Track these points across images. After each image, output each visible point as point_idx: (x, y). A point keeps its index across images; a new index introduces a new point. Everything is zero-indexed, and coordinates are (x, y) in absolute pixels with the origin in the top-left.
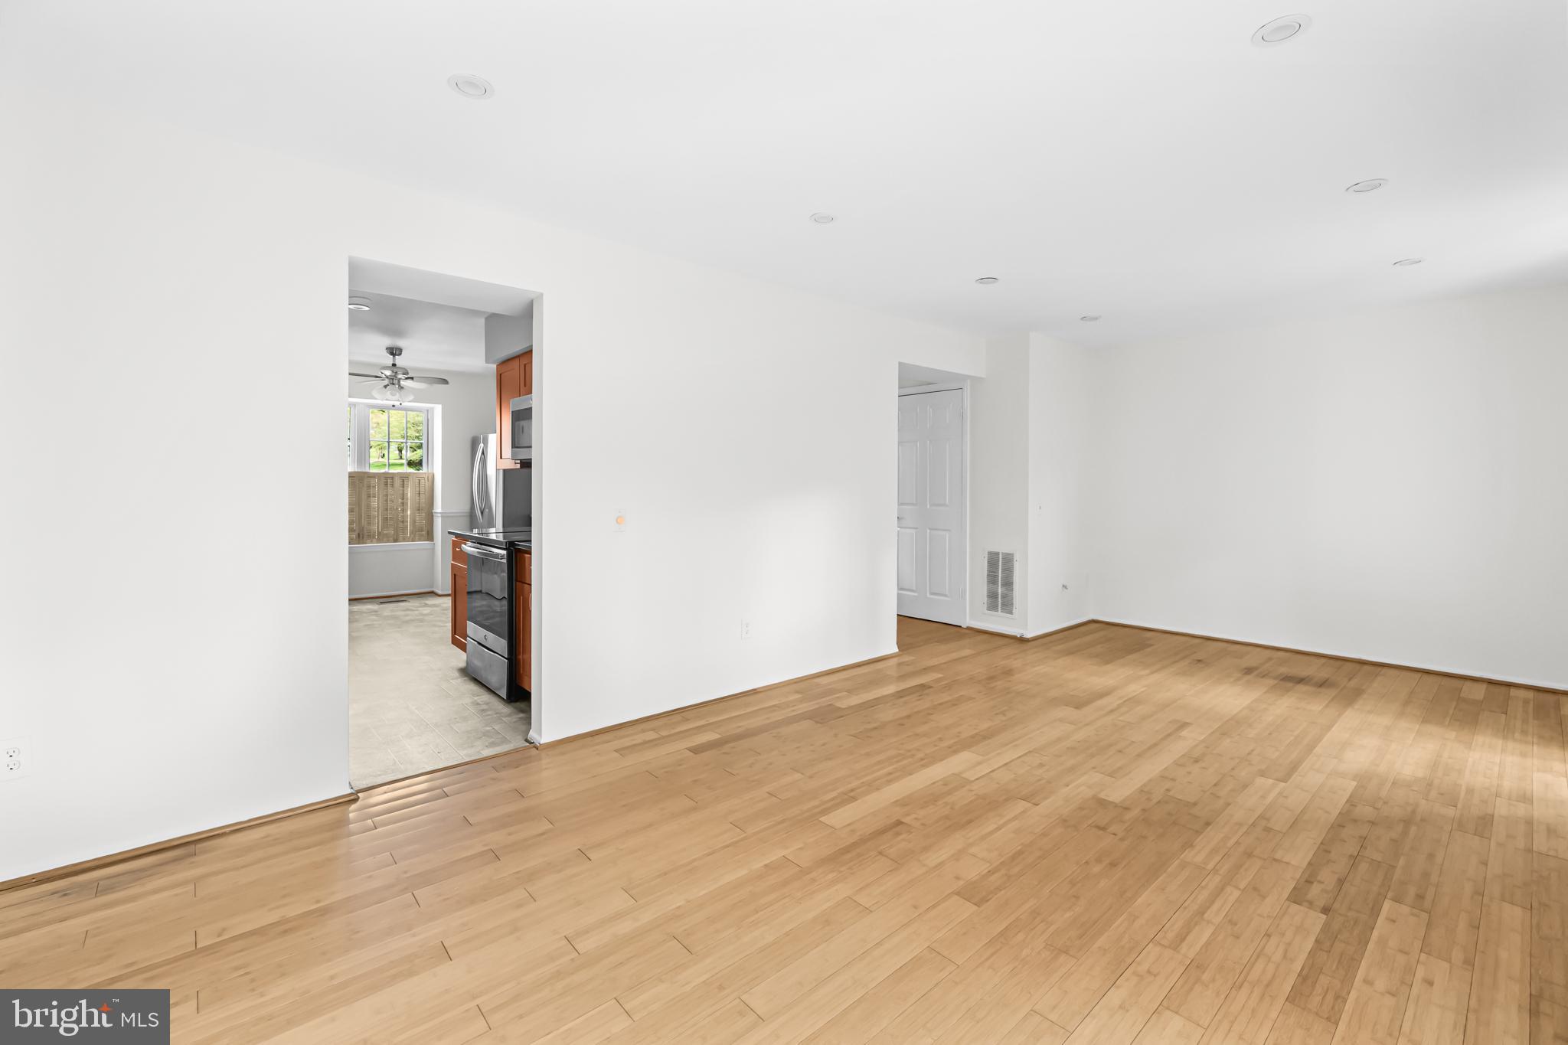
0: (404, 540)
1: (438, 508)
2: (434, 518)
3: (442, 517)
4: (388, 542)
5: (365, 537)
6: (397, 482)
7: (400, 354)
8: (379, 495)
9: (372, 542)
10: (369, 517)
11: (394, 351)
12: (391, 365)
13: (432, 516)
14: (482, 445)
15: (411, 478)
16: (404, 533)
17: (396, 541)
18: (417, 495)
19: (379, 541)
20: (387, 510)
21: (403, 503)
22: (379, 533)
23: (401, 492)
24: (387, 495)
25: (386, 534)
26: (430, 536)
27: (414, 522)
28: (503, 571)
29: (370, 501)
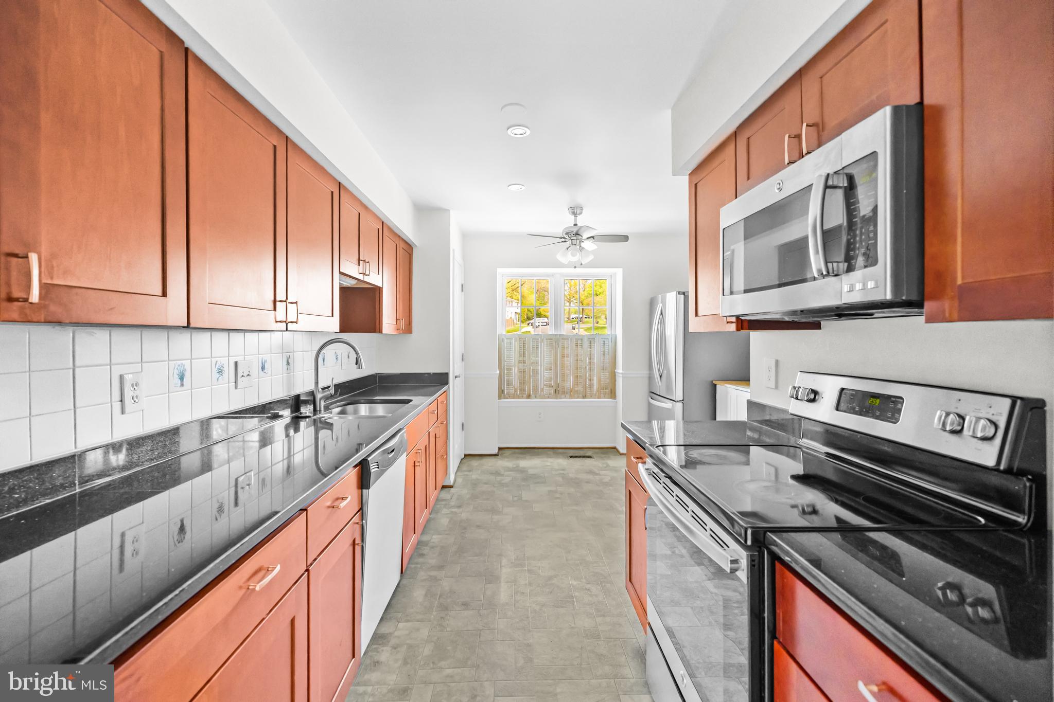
0: (591, 397)
1: (620, 370)
2: (617, 376)
3: (623, 377)
4: (578, 397)
5: (560, 392)
6: (586, 344)
7: (581, 213)
8: (571, 355)
9: (565, 397)
10: (563, 375)
11: (575, 211)
12: (572, 225)
13: (615, 375)
14: (661, 305)
15: (596, 340)
16: (591, 390)
17: (584, 397)
18: (603, 355)
19: (571, 397)
20: (577, 369)
21: (590, 363)
22: (571, 390)
23: (589, 353)
24: (577, 355)
25: (577, 391)
26: (613, 394)
27: (599, 381)
28: (743, 614)
29: (564, 361)
